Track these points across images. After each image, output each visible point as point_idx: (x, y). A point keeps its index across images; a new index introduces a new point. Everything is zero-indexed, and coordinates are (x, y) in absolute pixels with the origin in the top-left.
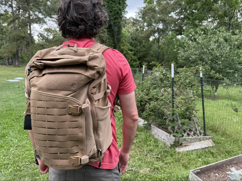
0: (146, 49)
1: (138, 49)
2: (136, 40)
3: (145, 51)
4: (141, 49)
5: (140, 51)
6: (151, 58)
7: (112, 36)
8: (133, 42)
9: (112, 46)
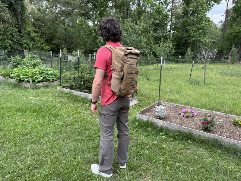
0: (52, 32)
1: (43, 31)
2: (39, 20)
3: (51, 33)
4: (46, 31)
5: (45, 33)
6: (59, 41)
7: (14, 16)
8: (36, 23)
9: (16, 27)
